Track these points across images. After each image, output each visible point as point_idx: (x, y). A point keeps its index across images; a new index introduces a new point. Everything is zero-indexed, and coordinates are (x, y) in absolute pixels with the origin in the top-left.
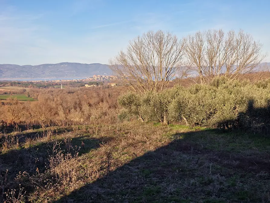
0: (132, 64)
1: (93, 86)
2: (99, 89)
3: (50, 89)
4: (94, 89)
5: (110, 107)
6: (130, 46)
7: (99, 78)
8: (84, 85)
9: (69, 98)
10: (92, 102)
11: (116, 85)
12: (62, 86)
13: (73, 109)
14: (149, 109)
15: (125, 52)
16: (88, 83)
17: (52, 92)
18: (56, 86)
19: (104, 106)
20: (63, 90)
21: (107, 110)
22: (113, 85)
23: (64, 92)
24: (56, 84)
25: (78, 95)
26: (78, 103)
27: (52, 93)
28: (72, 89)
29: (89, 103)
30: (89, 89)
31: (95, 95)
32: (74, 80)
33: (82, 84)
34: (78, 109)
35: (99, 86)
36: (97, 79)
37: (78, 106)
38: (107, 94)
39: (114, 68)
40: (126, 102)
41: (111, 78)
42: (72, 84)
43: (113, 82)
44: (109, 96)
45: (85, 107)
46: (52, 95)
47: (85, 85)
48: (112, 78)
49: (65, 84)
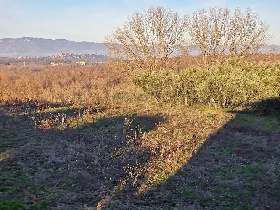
1: (59, 64)
2: (67, 67)
3: (12, 66)
4: (62, 68)
5: (83, 88)
7: (65, 55)
8: (50, 63)
9: (37, 76)
10: (63, 81)
11: (86, 64)
12: (25, 63)
13: (43, 89)
16: (54, 61)
17: (15, 69)
18: (18, 63)
19: (77, 86)
20: (27, 68)
21: (81, 91)
22: (82, 63)
23: (29, 70)
24: (19, 61)
25: (46, 74)
26: (47, 82)
27: (15, 70)
28: (37, 67)
29: (59, 83)
30: (56, 67)
31: (65, 73)
32: (38, 57)
33: (47, 61)
34: (48, 89)
35: (67, 64)
36: (64, 57)
37: (48, 85)
38: (79, 74)
41: (78, 56)
42: (36, 61)
43: (82, 61)
44: (81, 75)
45: (56, 87)
46: (16, 73)
47: (52, 63)
48: (80, 56)
49: (28, 61)
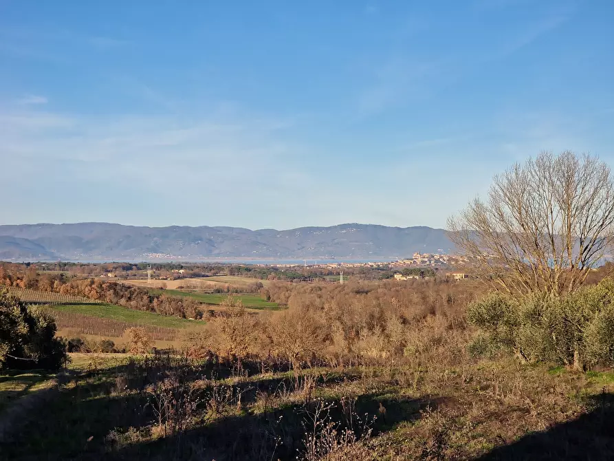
0: (500, 228)
1: (411, 277)
2: (425, 284)
3: (316, 282)
4: (415, 285)
5: (450, 327)
6: (497, 187)
7: (426, 260)
8: (392, 276)
9: (358, 304)
10: (410, 313)
11: (466, 276)
12: (341, 277)
13: (366, 330)
14: (539, 334)
15: (486, 201)
16: (401, 270)
17: (321, 289)
18: (328, 278)
19: (437, 324)
20: (344, 286)
21: (444, 334)
22: (458, 276)
23: (347, 290)
24: (330, 273)
25: (378, 298)
26: (377, 315)
27: (319, 292)
28: (364, 283)
29: (402, 317)
30: (403, 285)
31: (415, 297)
32: (370, 264)
33: (387, 272)
34: (377, 330)
35: (427, 278)
36: (423, 262)
37: (377, 322)
38: (444, 296)
39: (458, 237)
40: (486, 316)
41: (453, 260)
42: (365, 272)
43: (459, 270)
44: (449, 301)
45: (394, 326)
46: (320, 297)
47: (395, 276)
48: (457, 261)
49: (348, 273)
